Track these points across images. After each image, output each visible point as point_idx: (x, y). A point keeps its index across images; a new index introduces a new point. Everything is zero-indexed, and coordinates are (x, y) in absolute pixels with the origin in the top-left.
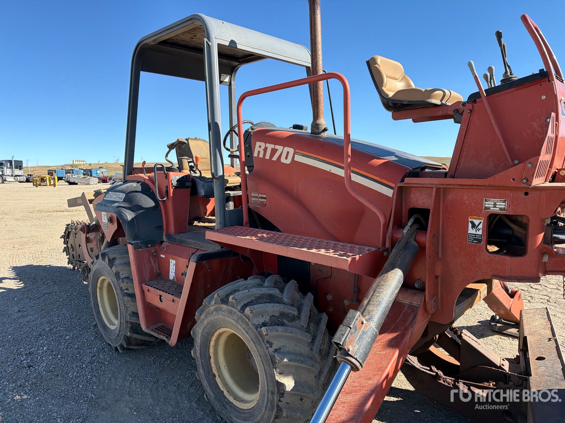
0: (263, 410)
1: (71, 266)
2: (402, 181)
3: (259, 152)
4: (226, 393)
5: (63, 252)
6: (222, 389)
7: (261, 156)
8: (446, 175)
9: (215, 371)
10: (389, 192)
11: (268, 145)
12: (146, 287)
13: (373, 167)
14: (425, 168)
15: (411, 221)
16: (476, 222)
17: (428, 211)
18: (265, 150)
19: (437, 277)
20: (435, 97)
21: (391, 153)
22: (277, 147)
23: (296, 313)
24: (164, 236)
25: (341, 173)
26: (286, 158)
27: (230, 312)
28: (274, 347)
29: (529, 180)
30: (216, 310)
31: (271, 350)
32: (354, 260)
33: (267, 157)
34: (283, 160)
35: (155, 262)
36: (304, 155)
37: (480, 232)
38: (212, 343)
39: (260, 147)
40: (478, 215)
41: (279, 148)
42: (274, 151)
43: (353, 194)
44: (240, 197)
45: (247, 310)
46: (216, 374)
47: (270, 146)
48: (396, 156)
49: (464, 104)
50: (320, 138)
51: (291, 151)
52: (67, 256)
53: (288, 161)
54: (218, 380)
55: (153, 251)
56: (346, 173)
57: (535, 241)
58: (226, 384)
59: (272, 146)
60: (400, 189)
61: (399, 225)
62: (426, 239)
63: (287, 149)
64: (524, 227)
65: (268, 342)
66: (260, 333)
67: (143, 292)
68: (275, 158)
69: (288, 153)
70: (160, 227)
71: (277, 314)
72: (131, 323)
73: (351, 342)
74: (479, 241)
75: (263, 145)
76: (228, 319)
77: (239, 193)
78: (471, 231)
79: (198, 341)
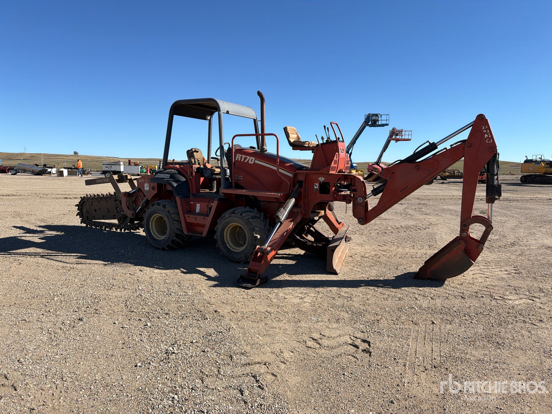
0: (249, 247)
1: (84, 225)
2: (295, 171)
3: (238, 158)
4: (231, 249)
5: (77, 215)
6: (229, 247)
7: (239, 160)
8: (309, 170)
9: (226, 242)
10: (291, 175)
11: (243, 156)
12: (186, 215)
13: (286, 166)
14: (303, 167)
15: (298, 184)
16: (317, 184)
17: (303, 181)
18: (241, 157)
19: (305, 203)
20: (306, 144)
21: (292, 162)
22: (247, 157)
23: (259, 216)
24: (191, 195)
25: (275, 168)
26: (251, 161)
27: (236, 216)
28: (253, 225)
29: (329, 172)
30: (229, 217)
31: (252, 226)
32: (281, 195)
33: (242, 160)
34: (250, 162)
35: (188, 206)
36: (259, 161)
37: (317, 188)
38: (226, 231)
39: (239, 156)
40: (317, 182)
41: (248, 157)
42: (245, 158)
43: (280, 175)
44: (220, 178)
45: (243, 214)
46: (227, 242)
47: (244, 156)
48: (294, 163)
49: (315, 147)
50: (264, 154)
51: (254, 159)
52: (80, 218)
53: (252, 163)
54: (227, 245)
55: (187, 201)
56: (277, 169)
57: (332, 190)
58: (230, 246)
59: (245, 156)
60: (295, 174)
61: (294, 186)
62: (302, 190)
63: (251, 158)
64: (329, 186)
65: (251, 224)
66: (249, 221)
67: (185, 217)
68: (246, 161)
69: (252, 159)
70: (189, 190)
71: (253, 216)
72: (176, 233)
73: (281, 216)
74: (317, 190)
75: (240, 155)
76: (235, 219)
77: (220, 177)
78: (315, 187)
79: (219, 231)
